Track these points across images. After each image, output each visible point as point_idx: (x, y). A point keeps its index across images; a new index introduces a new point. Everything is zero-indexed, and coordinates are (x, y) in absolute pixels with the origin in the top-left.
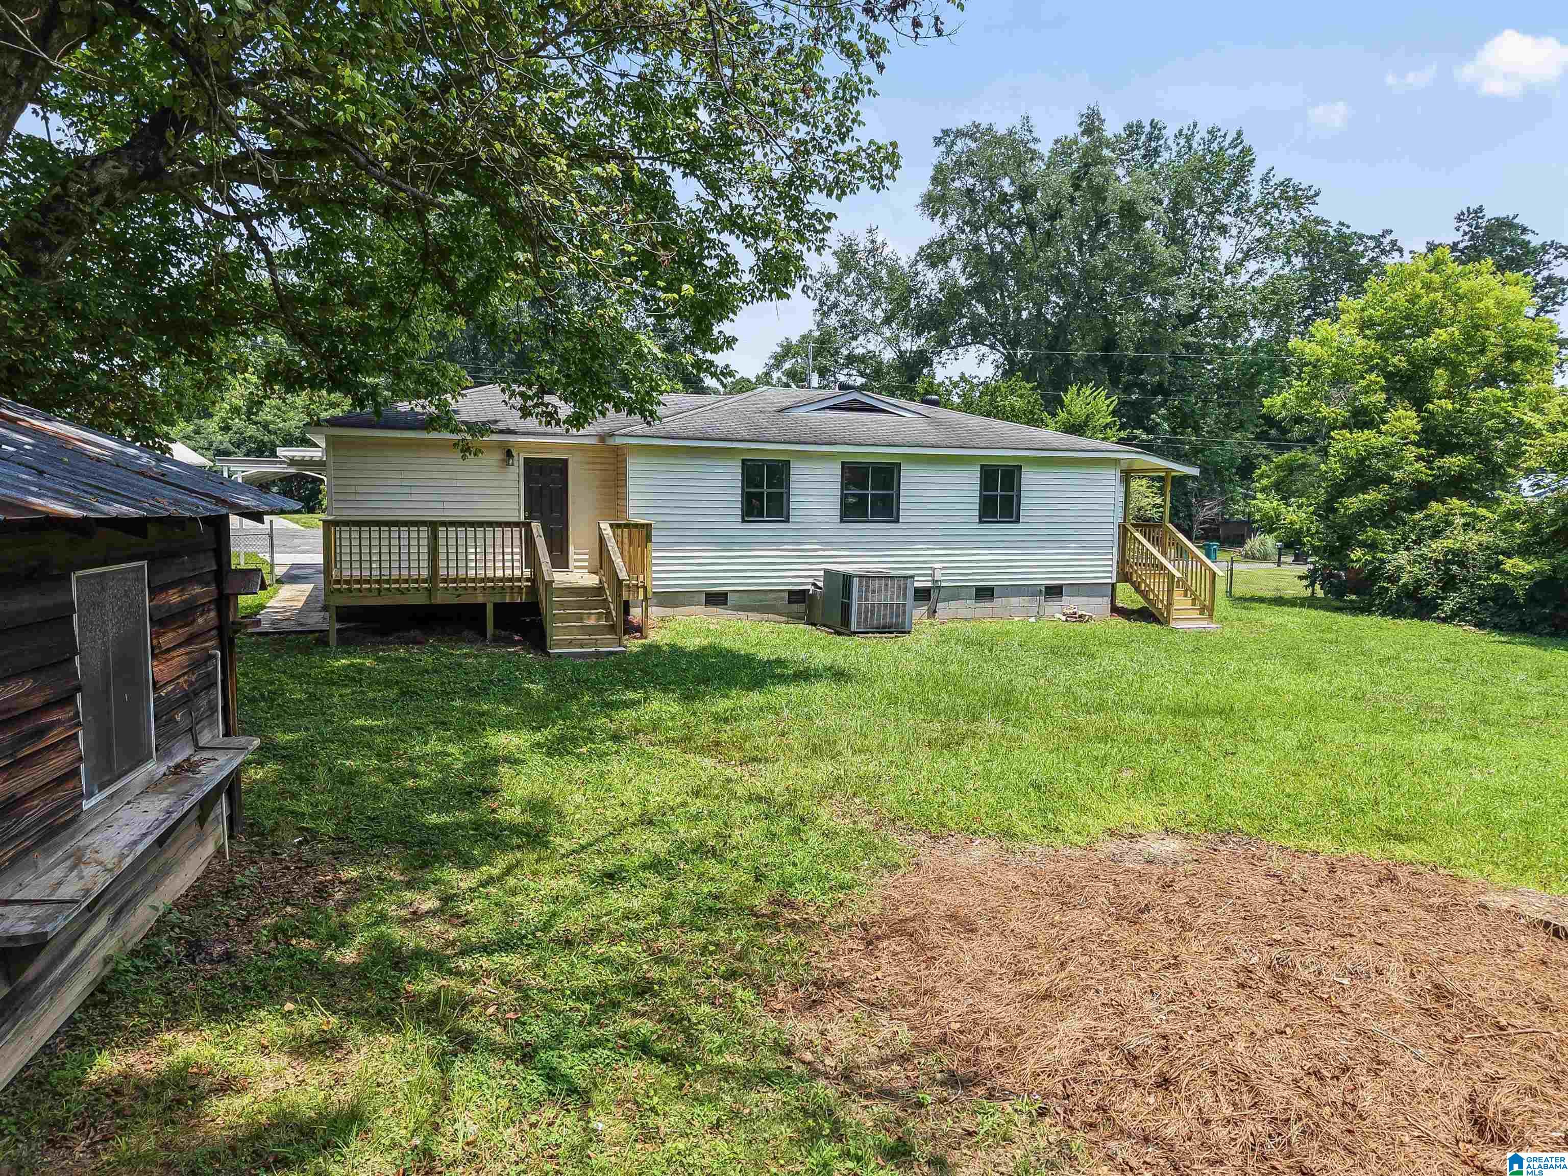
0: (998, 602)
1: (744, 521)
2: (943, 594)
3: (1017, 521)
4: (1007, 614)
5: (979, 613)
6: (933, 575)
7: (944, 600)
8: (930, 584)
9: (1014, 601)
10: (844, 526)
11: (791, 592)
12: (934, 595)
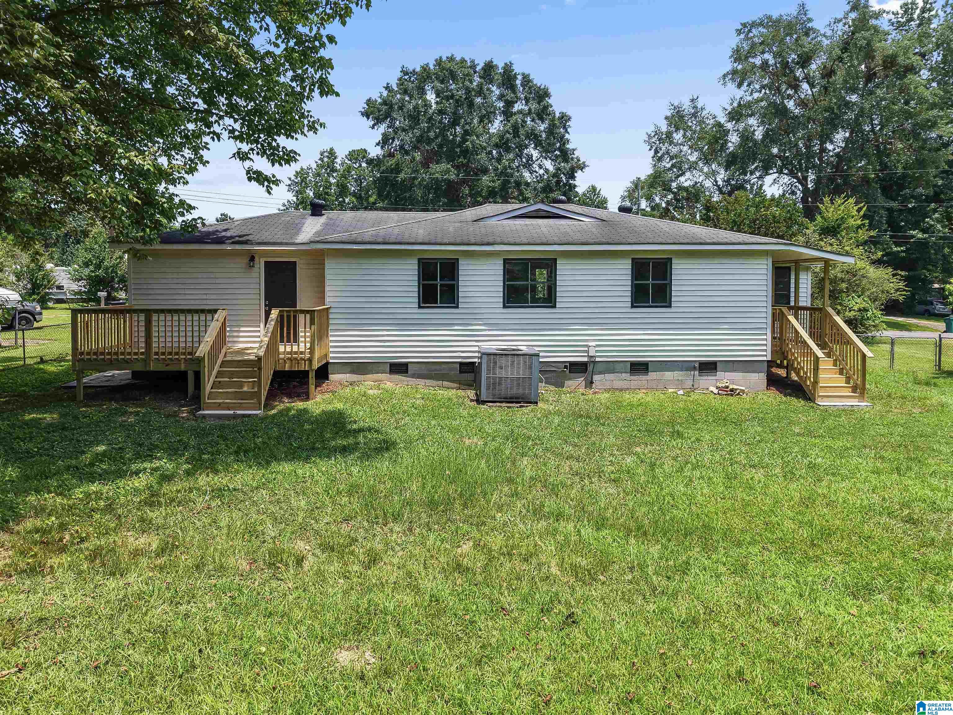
0: (652, 375)
1: (420, 307)
2: (599, 367)
3: (670, 306)
4: (661, 386)
5: (634, 384)
6: (587, 352)
7: (600, 373)
8: (586, 359)
9: (668, 375)
10: (506, 311)
11: (461, 364)
12: (590, 368)
